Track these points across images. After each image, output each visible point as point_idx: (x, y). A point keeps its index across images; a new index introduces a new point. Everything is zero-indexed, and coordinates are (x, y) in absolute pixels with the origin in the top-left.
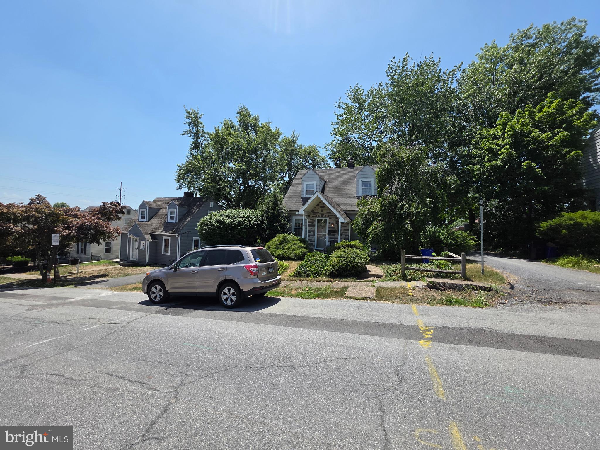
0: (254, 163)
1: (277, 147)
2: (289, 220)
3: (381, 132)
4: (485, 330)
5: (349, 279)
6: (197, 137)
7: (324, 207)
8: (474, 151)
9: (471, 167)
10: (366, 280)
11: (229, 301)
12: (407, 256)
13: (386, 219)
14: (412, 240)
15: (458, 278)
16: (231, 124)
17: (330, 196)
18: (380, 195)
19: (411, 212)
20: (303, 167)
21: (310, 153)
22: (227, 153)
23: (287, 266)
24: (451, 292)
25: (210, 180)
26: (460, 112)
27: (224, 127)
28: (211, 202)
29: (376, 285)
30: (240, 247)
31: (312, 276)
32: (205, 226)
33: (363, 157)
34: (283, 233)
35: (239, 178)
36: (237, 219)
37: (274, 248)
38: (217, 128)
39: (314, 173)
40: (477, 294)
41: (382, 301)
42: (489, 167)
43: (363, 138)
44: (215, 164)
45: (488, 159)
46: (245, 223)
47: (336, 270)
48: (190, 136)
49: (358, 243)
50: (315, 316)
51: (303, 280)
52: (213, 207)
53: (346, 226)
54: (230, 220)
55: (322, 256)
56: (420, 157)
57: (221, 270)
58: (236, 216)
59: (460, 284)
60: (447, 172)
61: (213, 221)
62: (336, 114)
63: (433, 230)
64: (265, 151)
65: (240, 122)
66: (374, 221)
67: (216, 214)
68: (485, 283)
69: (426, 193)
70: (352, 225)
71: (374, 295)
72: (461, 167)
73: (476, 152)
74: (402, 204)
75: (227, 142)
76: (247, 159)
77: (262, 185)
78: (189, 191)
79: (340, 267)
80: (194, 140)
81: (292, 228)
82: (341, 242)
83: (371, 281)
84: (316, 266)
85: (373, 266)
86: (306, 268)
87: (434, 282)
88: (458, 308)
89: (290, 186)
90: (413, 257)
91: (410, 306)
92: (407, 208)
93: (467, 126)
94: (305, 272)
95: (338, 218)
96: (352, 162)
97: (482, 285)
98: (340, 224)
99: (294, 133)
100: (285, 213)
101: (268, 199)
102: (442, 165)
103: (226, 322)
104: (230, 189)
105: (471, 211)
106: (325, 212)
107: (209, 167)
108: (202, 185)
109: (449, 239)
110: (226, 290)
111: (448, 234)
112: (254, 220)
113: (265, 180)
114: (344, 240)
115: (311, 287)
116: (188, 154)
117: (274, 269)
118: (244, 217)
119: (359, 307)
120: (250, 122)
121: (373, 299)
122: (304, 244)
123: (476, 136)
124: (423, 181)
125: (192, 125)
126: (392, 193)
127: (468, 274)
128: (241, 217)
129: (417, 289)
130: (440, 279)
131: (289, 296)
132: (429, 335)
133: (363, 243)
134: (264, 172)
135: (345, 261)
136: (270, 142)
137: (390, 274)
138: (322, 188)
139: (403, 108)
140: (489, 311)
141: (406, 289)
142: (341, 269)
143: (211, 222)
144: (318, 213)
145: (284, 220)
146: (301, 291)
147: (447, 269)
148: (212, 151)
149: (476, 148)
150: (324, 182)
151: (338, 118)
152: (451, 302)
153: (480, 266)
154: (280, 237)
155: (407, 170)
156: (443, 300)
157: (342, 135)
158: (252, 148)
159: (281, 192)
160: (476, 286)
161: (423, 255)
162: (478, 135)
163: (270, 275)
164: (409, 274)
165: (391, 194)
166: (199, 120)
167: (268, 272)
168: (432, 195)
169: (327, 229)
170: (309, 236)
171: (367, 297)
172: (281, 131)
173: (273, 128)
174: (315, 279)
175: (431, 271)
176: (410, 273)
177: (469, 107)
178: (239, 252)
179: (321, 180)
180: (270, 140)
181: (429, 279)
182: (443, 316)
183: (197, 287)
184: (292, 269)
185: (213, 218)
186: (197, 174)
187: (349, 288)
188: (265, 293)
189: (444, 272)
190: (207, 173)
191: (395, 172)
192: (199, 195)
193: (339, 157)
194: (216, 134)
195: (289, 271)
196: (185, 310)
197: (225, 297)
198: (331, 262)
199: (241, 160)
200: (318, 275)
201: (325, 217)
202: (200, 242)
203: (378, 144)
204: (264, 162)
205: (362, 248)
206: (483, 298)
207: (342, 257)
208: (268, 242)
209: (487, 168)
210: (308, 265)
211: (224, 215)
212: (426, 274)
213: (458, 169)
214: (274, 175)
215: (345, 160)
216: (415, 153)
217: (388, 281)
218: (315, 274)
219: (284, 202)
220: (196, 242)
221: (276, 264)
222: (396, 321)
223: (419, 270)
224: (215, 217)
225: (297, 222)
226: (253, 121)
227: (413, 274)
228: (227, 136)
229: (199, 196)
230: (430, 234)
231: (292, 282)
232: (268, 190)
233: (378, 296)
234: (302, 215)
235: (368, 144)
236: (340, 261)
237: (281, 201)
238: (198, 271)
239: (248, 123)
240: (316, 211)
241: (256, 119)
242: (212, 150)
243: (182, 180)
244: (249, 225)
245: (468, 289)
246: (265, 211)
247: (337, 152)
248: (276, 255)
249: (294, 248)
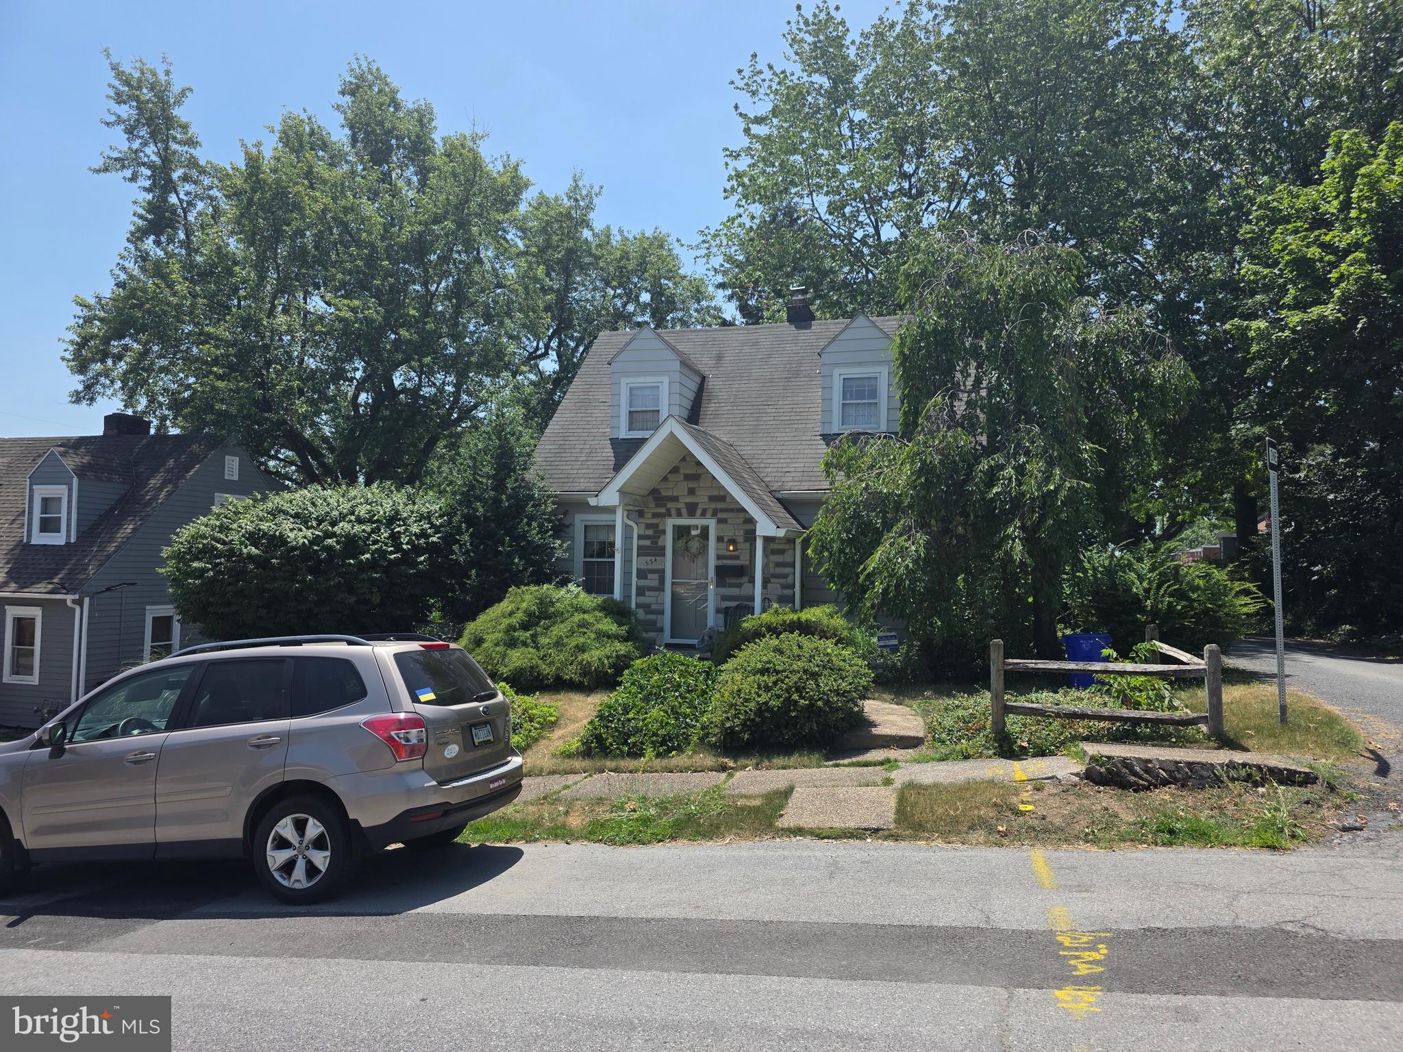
0: (413, 299)
1: (509, 237)
2: (560, 530)
3: (914, 191)
4: (1288, 932)
5: (794, 759)
6: (162, 182)
7: (696, 477)
8: (1247, 268)
9: (1238, 328)
10: (861, 758)
11: (299, 872)
12: (1010, 661)
13: (932, 522)
14: (1030, 600)
15: (1196, 741)
16: (312, 133)
17: (722, 434)
18: (908, 430)
19: (1023, 495)
20: (619, 318)
21: (643, 265)
22: (299, 255)
23: (551, 715)
24: (1172, 795)
25: (223, 366)
26: (1196, 121)
27: (286, 145)
28: (227, 458)
29: (900, 776)
30: (350, 643)
31: (650, 752)
32: (200, 560)
33: (846, 284)
34: (538, 582)
35: (351, 361)
36: (343, 527)
37: (497, 645)
38: (254, 151)
39: (658, 344)
40: (1263, 796)
41: (920, 839)
42: (1299, 328)
43: (848, 210)
44: (245, 298)
45: (1295, 298)
46: (375, 542)
47: (744, 724)
48: (133, 179)
49: (831, 616)
50: (658, 914)
51: (615, 770)
52: (236, 478)
53: (782, 552)
54: (309, 533)
55: (691, 669)
56: (1054, 287)
57: (262, 744)
58: (335, 513)
59: (1203, 761)
60: (1152, 343)
61: (234, 537)
62: (741, 114)
63: (1107, 563)
64: (459, 252)
65: (352, 128)
66: (889, 528)
67: (247, 508)
68: (1292, 755)
69: (1078, 422)
70: (806, 543)
71: (891, 816)
72: (1205, 327)
73: (1255, 273)
74: (992, 463)
75: (298, 207)
76: (385, 278)
77: (450, 389)
78: (130, 412)
79: (762, 709)
80: (150, 197)
81: (571, 560)
82: (764, 610)
83: (881, 763)
84: (667, 712)
85: (887, 705)
86: (629, 720)
87: (1109, 758)
88: (1197, 856)
89: (565, 393)
90: (1032, 664)
91: (1025, 854)
92: (1010, 479)
93: (1222, 176)
94: (624, 737)
95: (751, 521)
96: (807, 304)
97: (1282, 765)
98: (759, 545)
99: (580, 184)
100: (545, 503)
101: (472, 444)
102: (1136, 320)
103: (282, 963)
104: (311, 402)
105: (1241, 489)
106: (701, 498)
107: (219, 309)
108: (189, 387)
109: (1163, 596)
110: (285, 828)
111: (1160, 574)
112: (415, 529)
113: (459, 367)
114: (775, 605)
115: (644, 799)
116: (126, 254)
117: (494, 730)
118: (370, 521)
119: (834, 868)
120: (394, 128)
121: (886, 833)
122: (620, 624)
123: (1255, 214)
124: (1067, 379)
125: (144, 131)
126: (953, 423)
127: (1230, 723)
128: (360, 521)
129: (1050, 789)
130: (1132, 748)
131: (556, 837)
132: (1090, 963)
133: (849, 615)
134: (456, 337)
135: (781, 689)
136: (480, 215)
137: (950, 732)
138: (688, 405)
139: (992, 99)
140: (1303, 859)
141: (1010, 789)
142: (764, 718)
143: (224, 543)
144: (675, 499)
145: (542, 531)
146: (608, 816)
147: (1156, 709)
148: (233, 245)
149: (1253, 258)
150: (698, 380)
151: (747, 131)
152: (1171, 832)
153: (1273, 694)
154: (521, 599)
155: (1009, 336)
156: (1144, 824)
157: (767, 197)
158: (404, 237)
159: (527, 418)
160: (1259, 768)
161: (1073, 658)
162: (1260, 207)
163: (479, 753)
164: (1022, 732)
165: (949, 428)
166: (176, 112)
167: (469, 744)
168: (1098, 430)
169: (712, 562)
170: (641, 591)
171: (864, 825)
172: (524, 172)
173: (492, 157)
174: (665, 762)
175: (1100, 718)
176: (1024, 725)
177: (1230, 105)
178: (345, 667)
179: (686, 371)
180: (480, 205)
181: (1092, 749)
182: (1142, 889)
183: (155, 821)
184: (572, 727)
185: (235, 526)
186: (163, 339)
187: (795, 795)
188: (458, 830)
189: (1147, 721)
190: (209, 336)
191: (963, 343)
192: (175, 425)
193: (756, 283)
194: (250, 175)
195: (558, 733)
196: (102, 921)
197: (282, 856)
198: (727, 694)
199: (358, 285)
200: (674, 748)
201: (703, 514)
202: (176, 627)
203: (903, 235)
204: (458, 294)
205: (845, 633)
206: (1283, 814)
207: (768, 670)
208: (474, 618)
209: (1294, 331)
210: (634, 706)
211: (285, 513)
212: (1081, 728)
213: (1195, 333)
214: (500, 351)
215: (779, 294)
216: (1037, 270)
217: (943, 759)
218: (663, 743)
219: (537, 457)
220: (162, 627)
221: (503, 709)
222: (973, 919)
223: (1058, 715)
224: (243, 522)
225: (591, 537)
226: (407, 126)
227: (1036, 731)
228: (296, 184)
229: (174, 431)
230: (1094, 575)
231: (571, 779)
232: (475, 407)
233: (906, 819)
234: (611, 510)
235: (865, 236)
236: (759, 687)
237: (529, 455)
238: (162, 751)
239: (389, 133)
240: (669, 493)
241: (423, 118)
242: (231, 240)
243: (94, 361)
244: (392, 553)
245: (1233, 780)
246: (462, 494)
247: (748, 261)
248: (504, 670)
249: (582, 640)
